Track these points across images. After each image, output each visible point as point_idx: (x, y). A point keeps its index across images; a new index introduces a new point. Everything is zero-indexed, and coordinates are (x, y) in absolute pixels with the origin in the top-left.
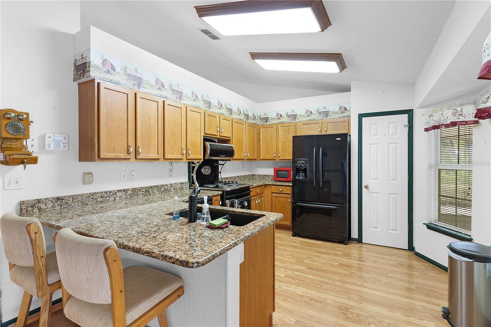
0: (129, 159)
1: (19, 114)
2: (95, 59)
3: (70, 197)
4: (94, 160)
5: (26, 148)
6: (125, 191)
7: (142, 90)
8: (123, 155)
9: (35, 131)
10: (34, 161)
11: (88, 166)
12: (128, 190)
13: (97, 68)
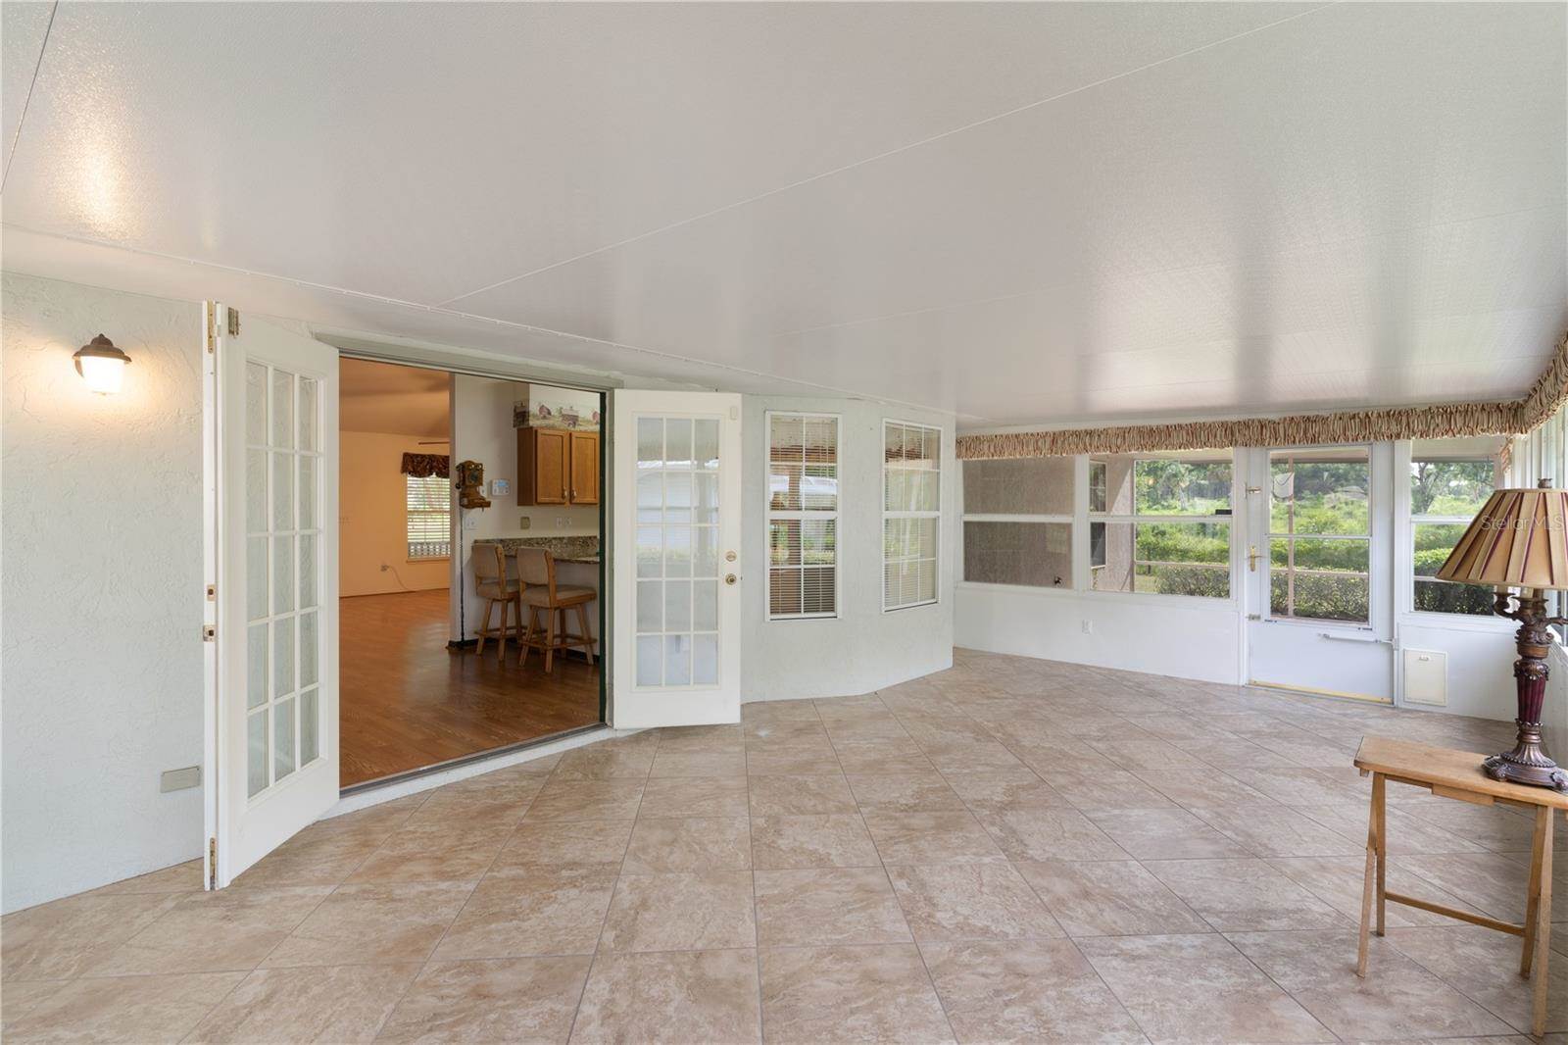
0: (563, 504)
1: (477, 465)
2: (534, 408)
3: (510, 540)
4: (532, 505)
5: (479, 493)
6: (561, 539)
7: (578, 428)
8: (557, 500)
9: (486, 477)
10: (488, 504)
11: (526, 511)
12: (563, 538)
13: (535, 416)
